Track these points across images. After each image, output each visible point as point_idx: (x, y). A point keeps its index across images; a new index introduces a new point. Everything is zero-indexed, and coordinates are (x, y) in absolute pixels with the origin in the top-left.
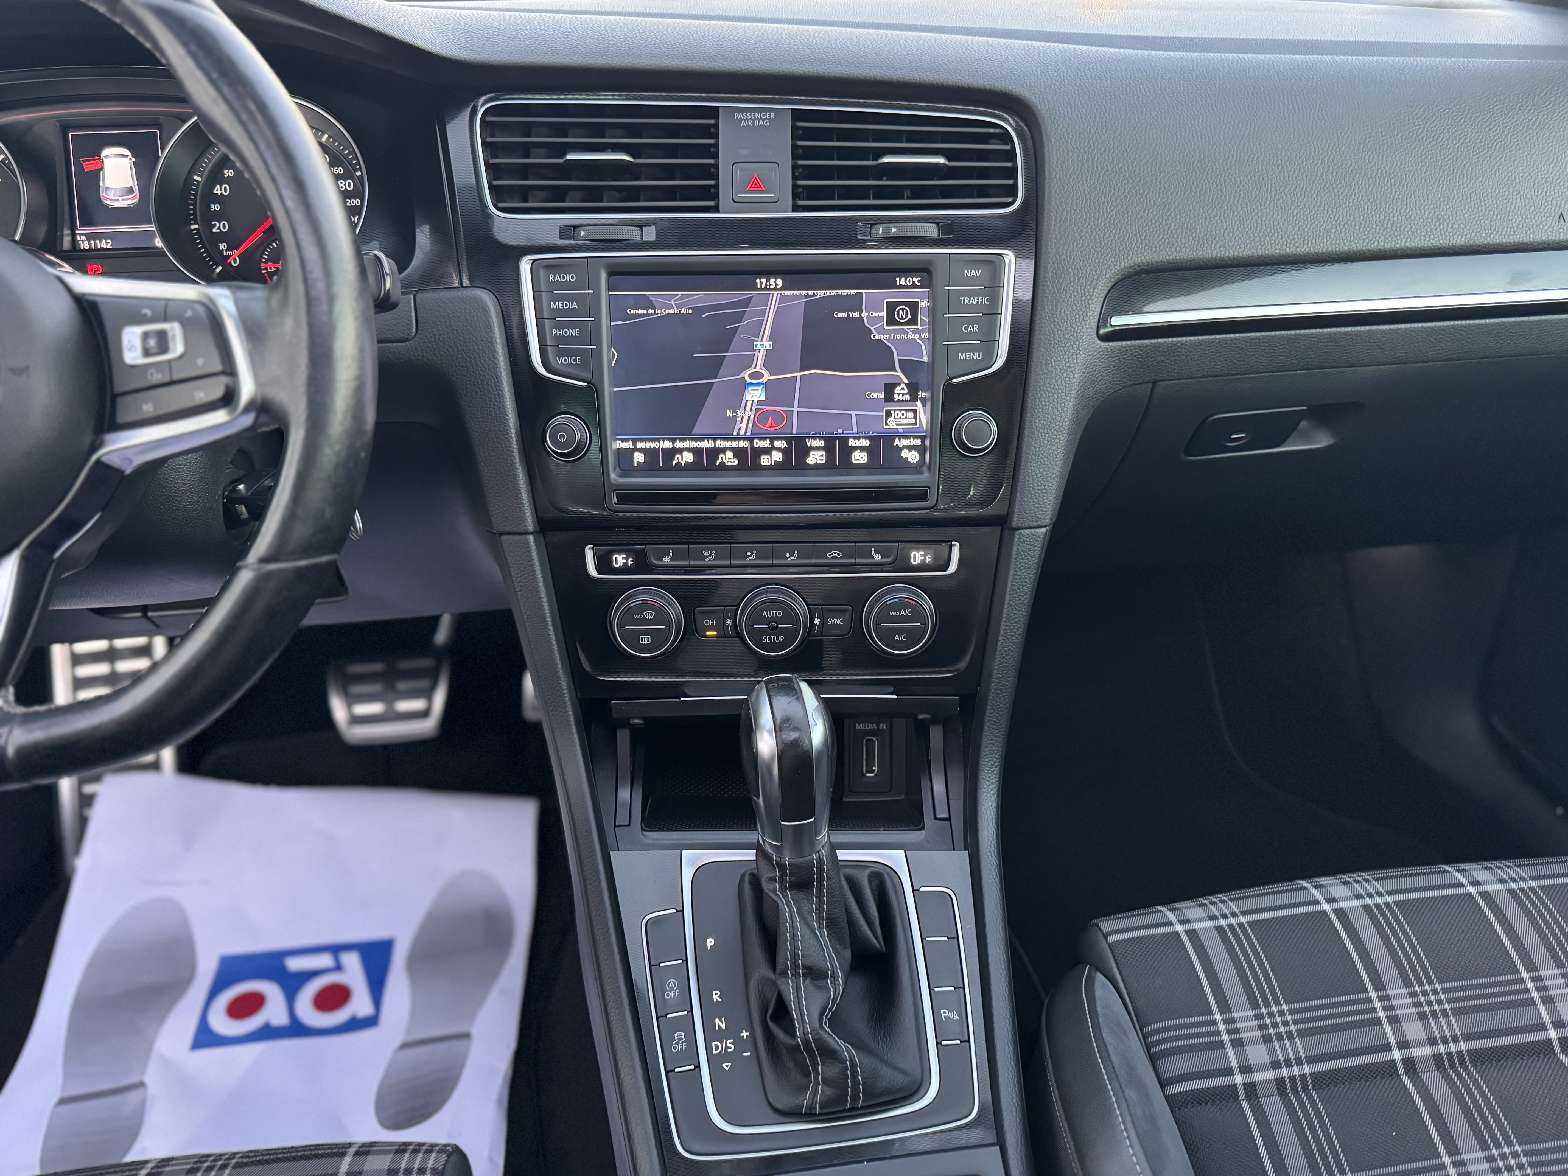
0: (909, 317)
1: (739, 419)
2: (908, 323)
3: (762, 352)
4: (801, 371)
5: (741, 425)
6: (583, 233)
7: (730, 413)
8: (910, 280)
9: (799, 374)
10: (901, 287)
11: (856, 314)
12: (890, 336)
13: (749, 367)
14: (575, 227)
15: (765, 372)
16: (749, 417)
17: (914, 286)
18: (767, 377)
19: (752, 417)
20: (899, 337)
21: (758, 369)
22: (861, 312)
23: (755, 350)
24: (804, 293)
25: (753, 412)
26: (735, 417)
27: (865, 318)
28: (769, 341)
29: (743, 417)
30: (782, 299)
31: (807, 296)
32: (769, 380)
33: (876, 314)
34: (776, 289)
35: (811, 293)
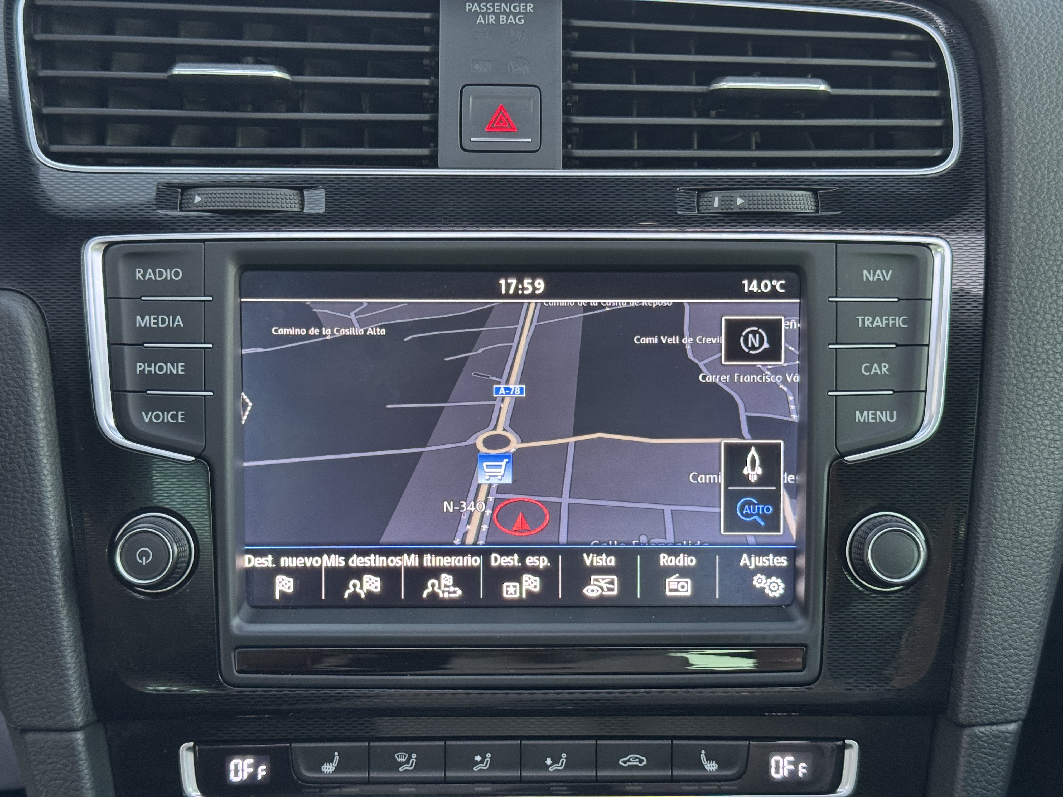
0: (766, 345)
1: (465, 517)
2: (764, 356)
3: (507, 401)
4: (575, 434)
5: (468, 527)
6: (197, 199)
7: (449, 507)
8: (767, 285)
9: (572, 440)
10: (751, 295)
11: (675, 340)
12: (732, 378)
13: (484, 425)
14: (186, 188)
15: (512, 436)
16: (483, 514)
17: (774, 294)
18: (515, 445)
19: (488, 512)
20: (748, 379)
21: (500, 431)
22: (682, 336)
23: (495, 399)
24: (582, 302)
25: (491, 504)
26: (458, 514)
27: (688, 347)
28: (521, 383)
29: (471, 514)
30: (544, 312)
31: (588, 308)
32: (519, 450)
33: (708, 340)
34: (533, 296)
35: (594, 302)
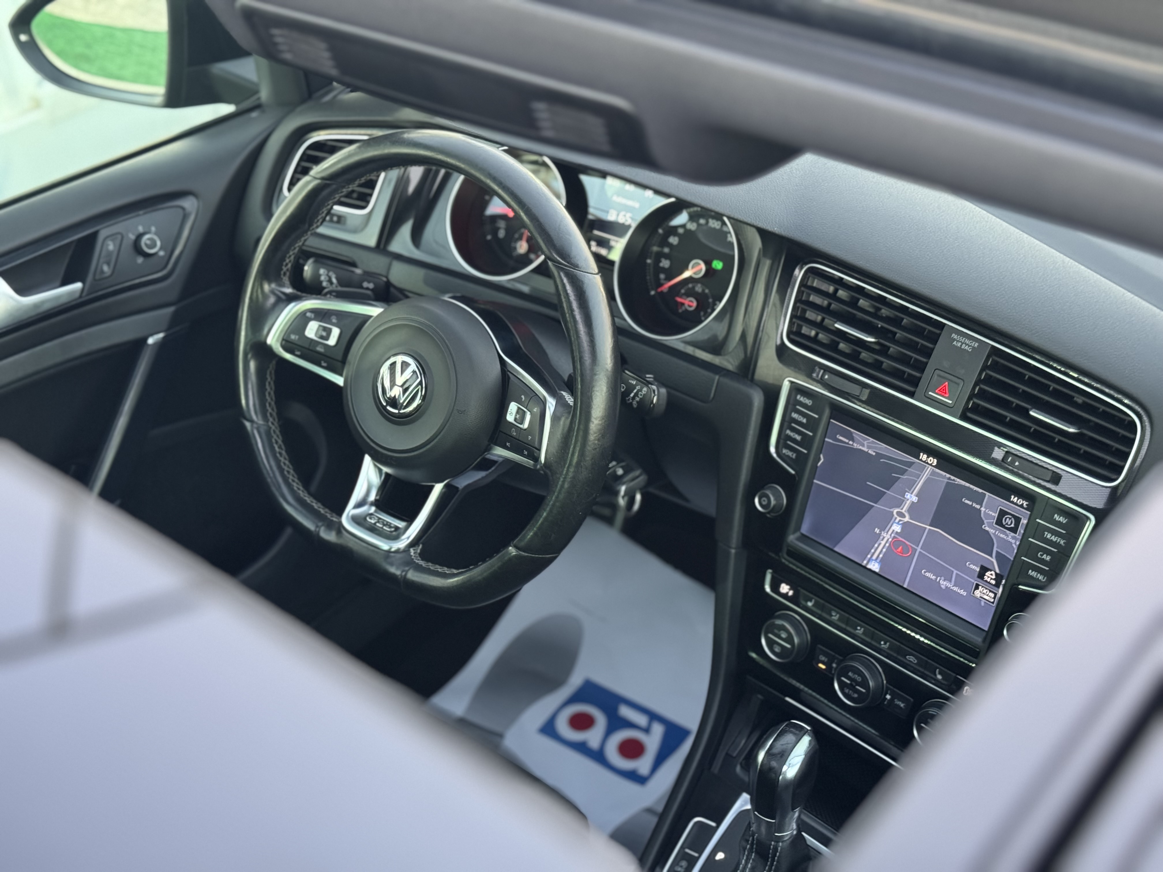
0: (1013, 525)
1: (881, 537)
2: (1010, 529)
3: (909, 501)
4: (930, 525)
5: (882, 542)
6: (826, 376)
7: (877, 531)
8: (1020, 502)
9: (928, 527)
10: (1013, 502)
11: (978, 507)
12: (995, 532)
13: (899, 507)
14: (824, 371)
15: (907, 515)
16: (888, 540)
17: (1021, 506)
18: (907, 519)
19: (890, 540)
20: (1002, 536)
21: (903, 511)
22: (981, 507)
23: (905, 498)
24: (948, 476)
25: (892, 538)
26: (880, 535)
27: (982, 512)
28: (917, 496)
29: (884, 538)
30: (933, 473)
31: (949, 479)
32: (908, 522)
33: (991, 513)
34: (931, 465)
35: (953, 478)
